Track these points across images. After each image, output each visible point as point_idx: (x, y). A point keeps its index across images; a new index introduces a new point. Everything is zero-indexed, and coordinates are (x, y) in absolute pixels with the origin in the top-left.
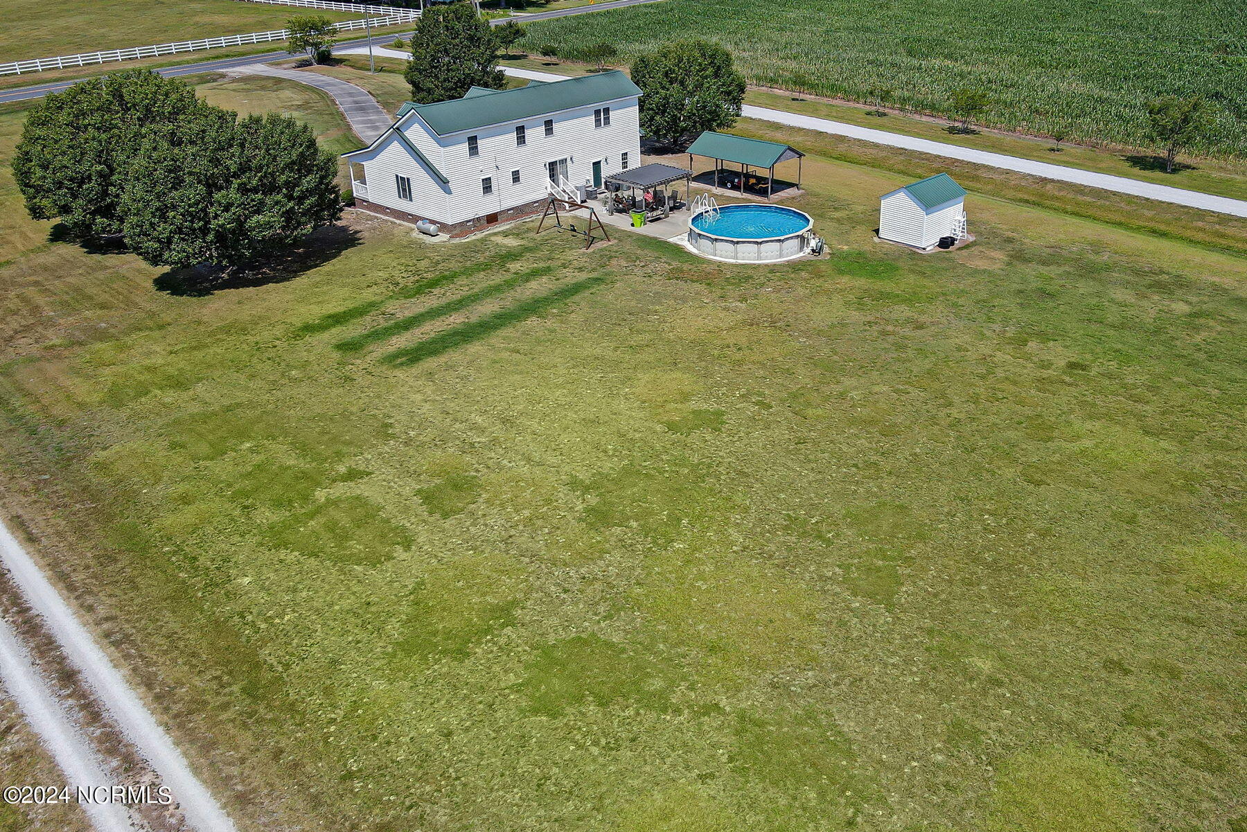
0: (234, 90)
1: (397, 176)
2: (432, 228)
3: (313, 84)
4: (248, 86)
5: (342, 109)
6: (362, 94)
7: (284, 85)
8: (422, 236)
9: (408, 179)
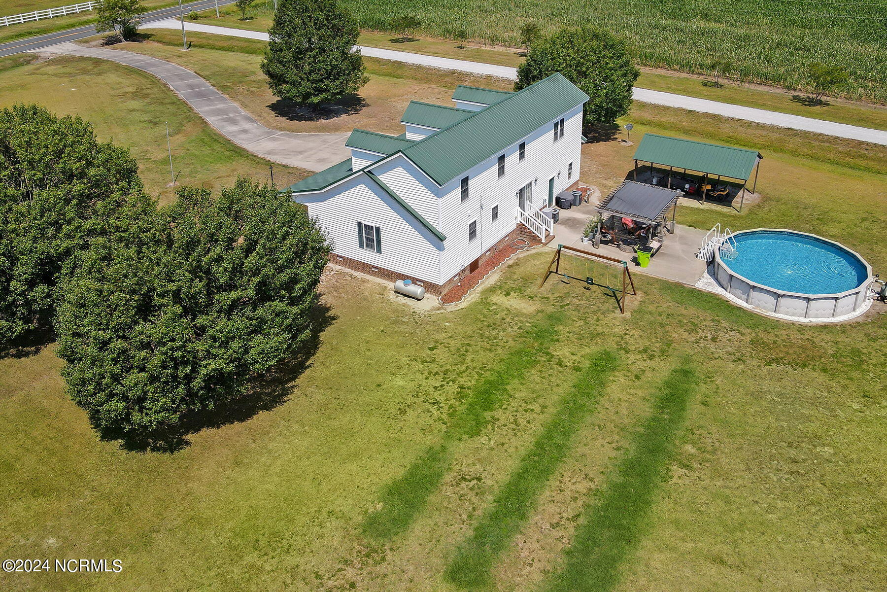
0: (55, 75)
1: (360, 224)
2: (418, 290)
3: (133, 65)
4: (67, 70)
5: (181, 97)
6: (189, 76)
7: (104, 66)
8: (403, 300)
9: (378, 229)
